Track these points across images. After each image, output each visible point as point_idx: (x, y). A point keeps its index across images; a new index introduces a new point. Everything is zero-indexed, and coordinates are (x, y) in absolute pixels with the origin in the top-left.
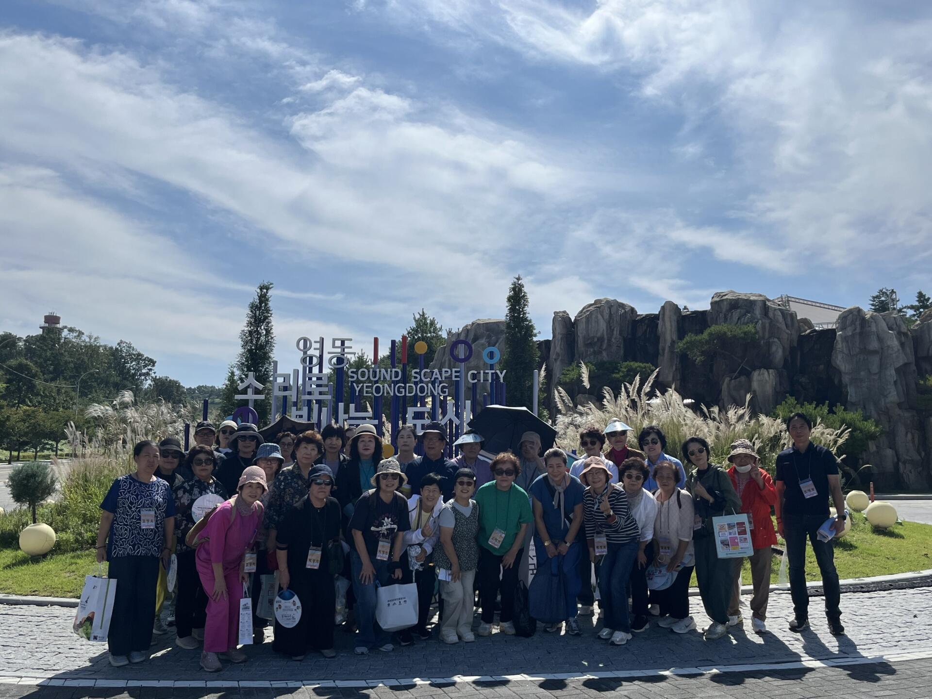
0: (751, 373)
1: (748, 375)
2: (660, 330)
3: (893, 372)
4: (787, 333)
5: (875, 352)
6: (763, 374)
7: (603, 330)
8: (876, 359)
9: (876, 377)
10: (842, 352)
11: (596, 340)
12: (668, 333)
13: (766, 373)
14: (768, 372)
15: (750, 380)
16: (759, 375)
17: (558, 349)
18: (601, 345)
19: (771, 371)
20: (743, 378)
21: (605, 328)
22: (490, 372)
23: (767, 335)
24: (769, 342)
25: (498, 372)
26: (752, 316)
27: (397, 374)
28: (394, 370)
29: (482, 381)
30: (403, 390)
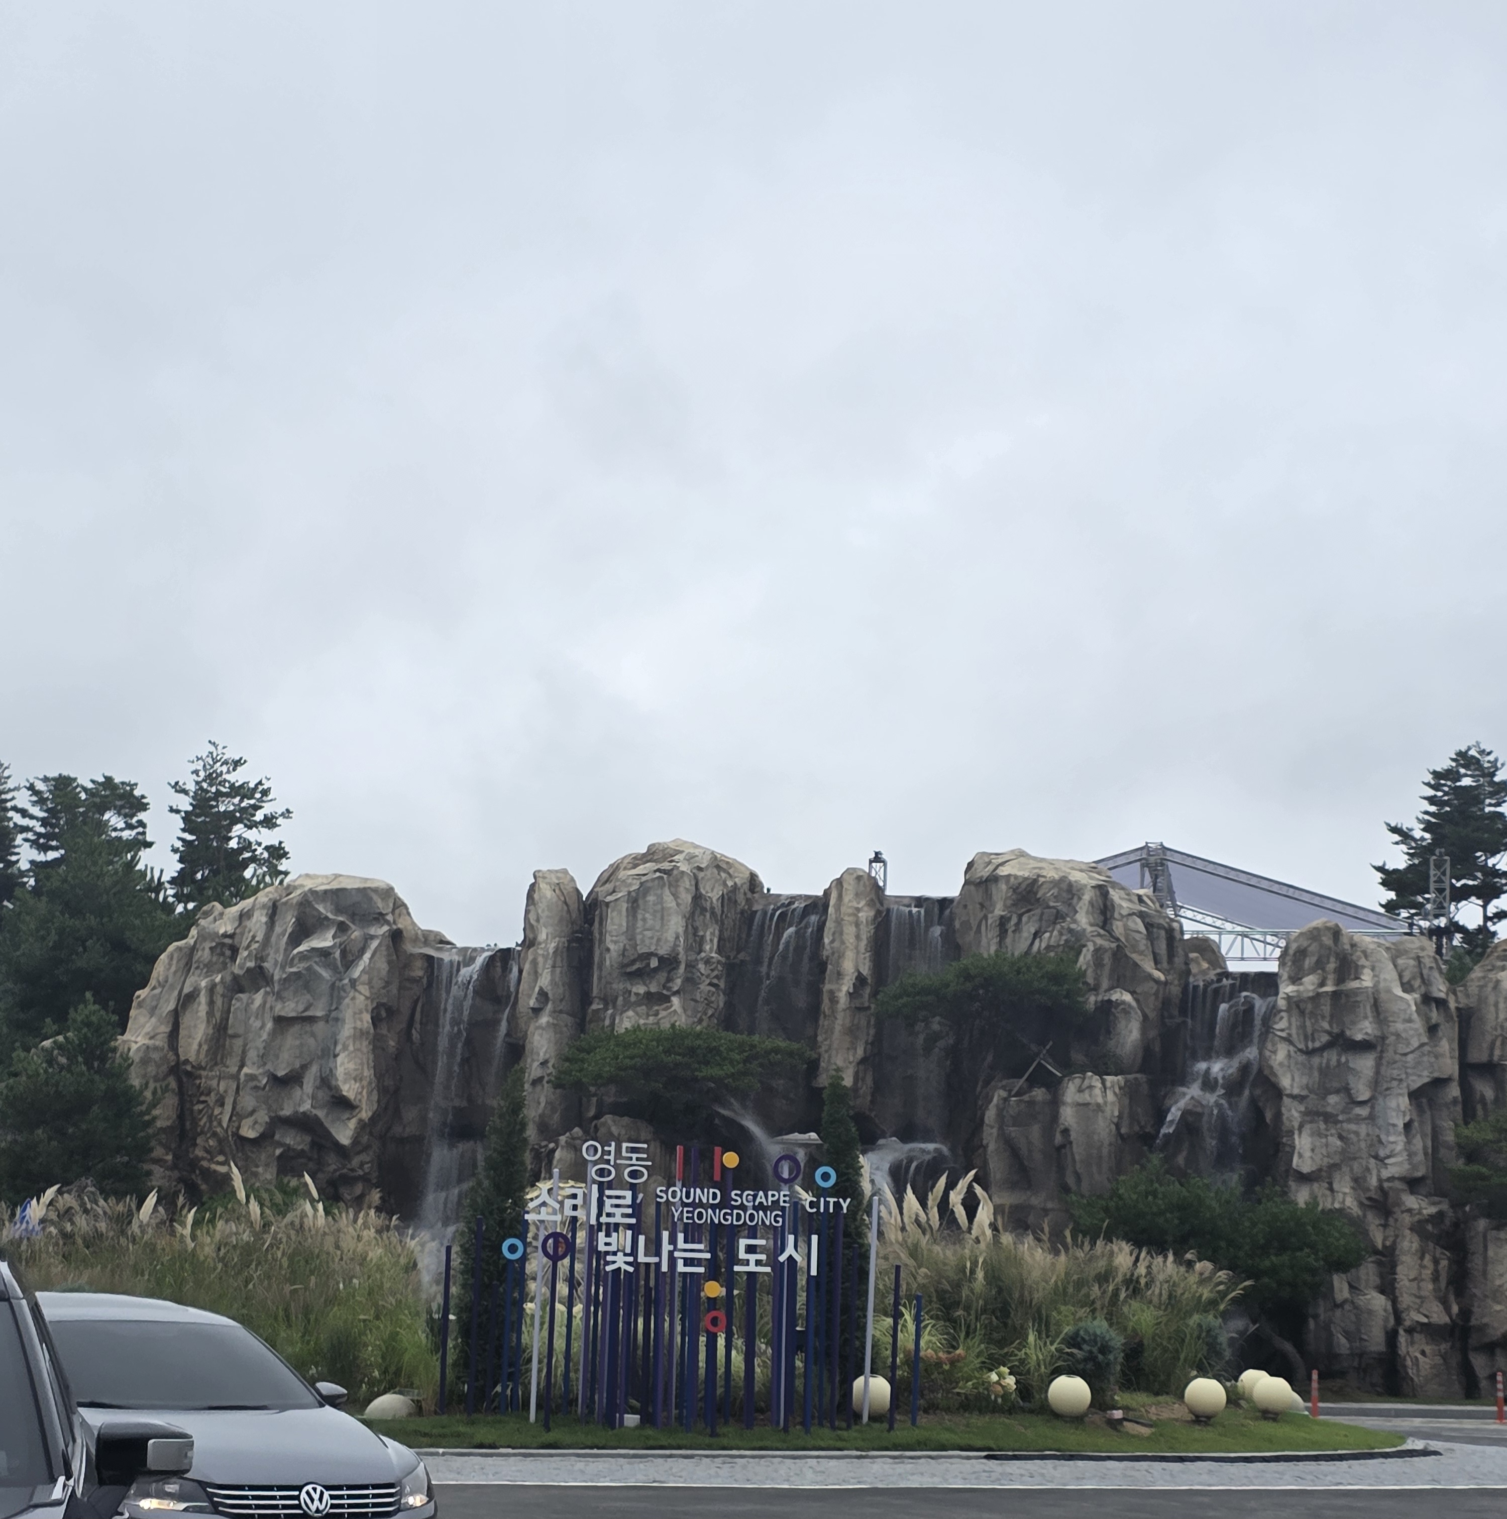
0: (1060, 1081)
1: (1053, 1085)
2: (827, 946)
3: (1404, 1102)
4: (1157, 981)
5: (1365, 1046)
6: (1091, 1087)
7: (677, 938)
8: (1365, 1064)
9: (1364, 1112)
10: (1288, 1040)
11: (654, 963)
12: (850, 955)
13: (1099, 1085)
14: (1103, 1082)
15: (1055, 1103)
16: (1080, 1090)
17: (545, 981)
18: (669, 980)
19: (1109, 1079)
20: (1039, 1094)
21: (681, 930)
22: (832, 1200)
23: (1105, 984)
24: (1110, 1001)
25: (841, 1200)
26: (1071, 931)
27: (715, 1194)
28: (711, 1191)
29: (822, 1210)
30: (729, 1217)
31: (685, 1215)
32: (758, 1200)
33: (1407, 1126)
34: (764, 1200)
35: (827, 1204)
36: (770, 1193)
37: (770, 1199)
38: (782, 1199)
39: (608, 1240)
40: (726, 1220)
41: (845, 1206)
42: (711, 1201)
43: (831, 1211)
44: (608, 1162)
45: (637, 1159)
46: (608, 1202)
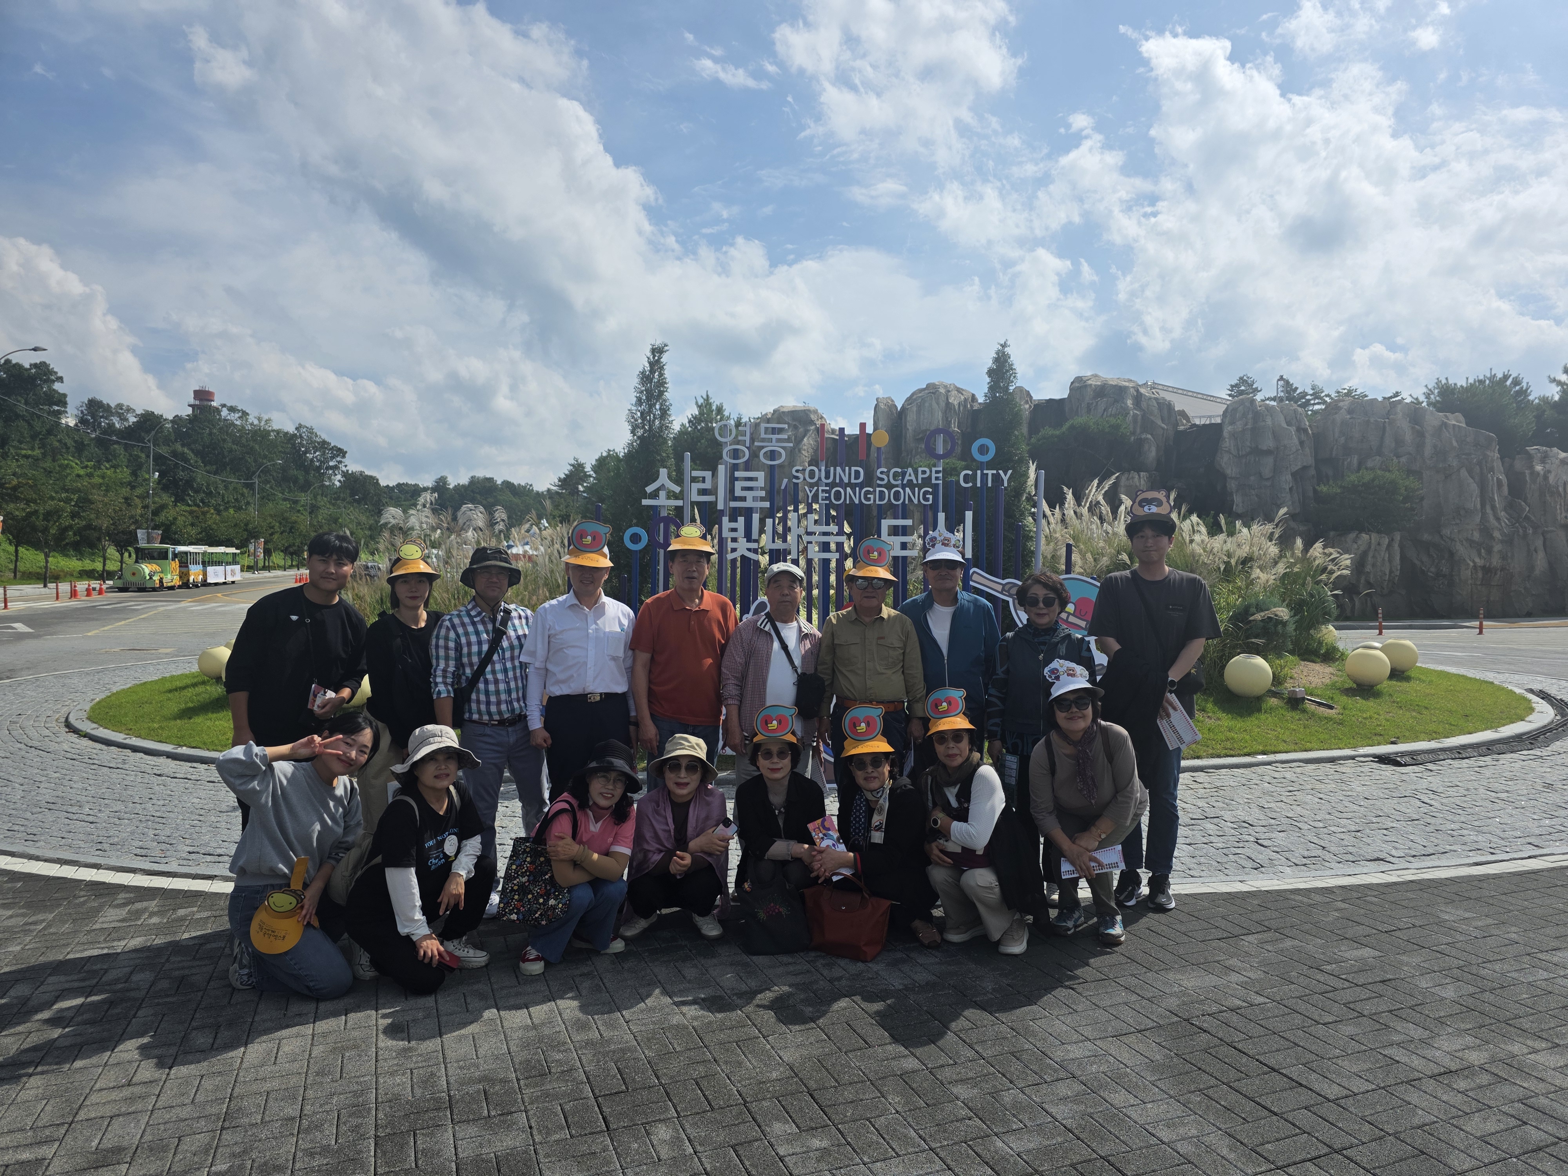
3: (1289, 477)
4: (1163, 429)
5: (1269, 452)
6: (1133, 478)
7: (938, 422)
8: (1269, 461)
9: (1268, 483)
10: (1229, 452)
11: (929, 433)
13: (1137, 476)
14: (1139, 476)
16: (1128, 479)
19: (1142, 474)
21: (941, 419)
22: (990, 472)
23: (1138, 431)
24: (1141, 439)
25: (1001, 472)
26: (1121, 407)
27: (857, 473)
28: (853, 469)
29: (979, 485)
30: (871, 496)
31: (821, 495)
32: (907, 478)
33: (1291, 489)
34: (913, 478)
35: (984, 477)
36: (920, 469)
37: (920, 476)
38: (934, 475)
39: (733, 525)
40: (869, 499)
41: (1005, 479)
42: (853, 481)
43: (990, 485)
44: (743, 443)
45: (779, 440)
46: (738, 485)
